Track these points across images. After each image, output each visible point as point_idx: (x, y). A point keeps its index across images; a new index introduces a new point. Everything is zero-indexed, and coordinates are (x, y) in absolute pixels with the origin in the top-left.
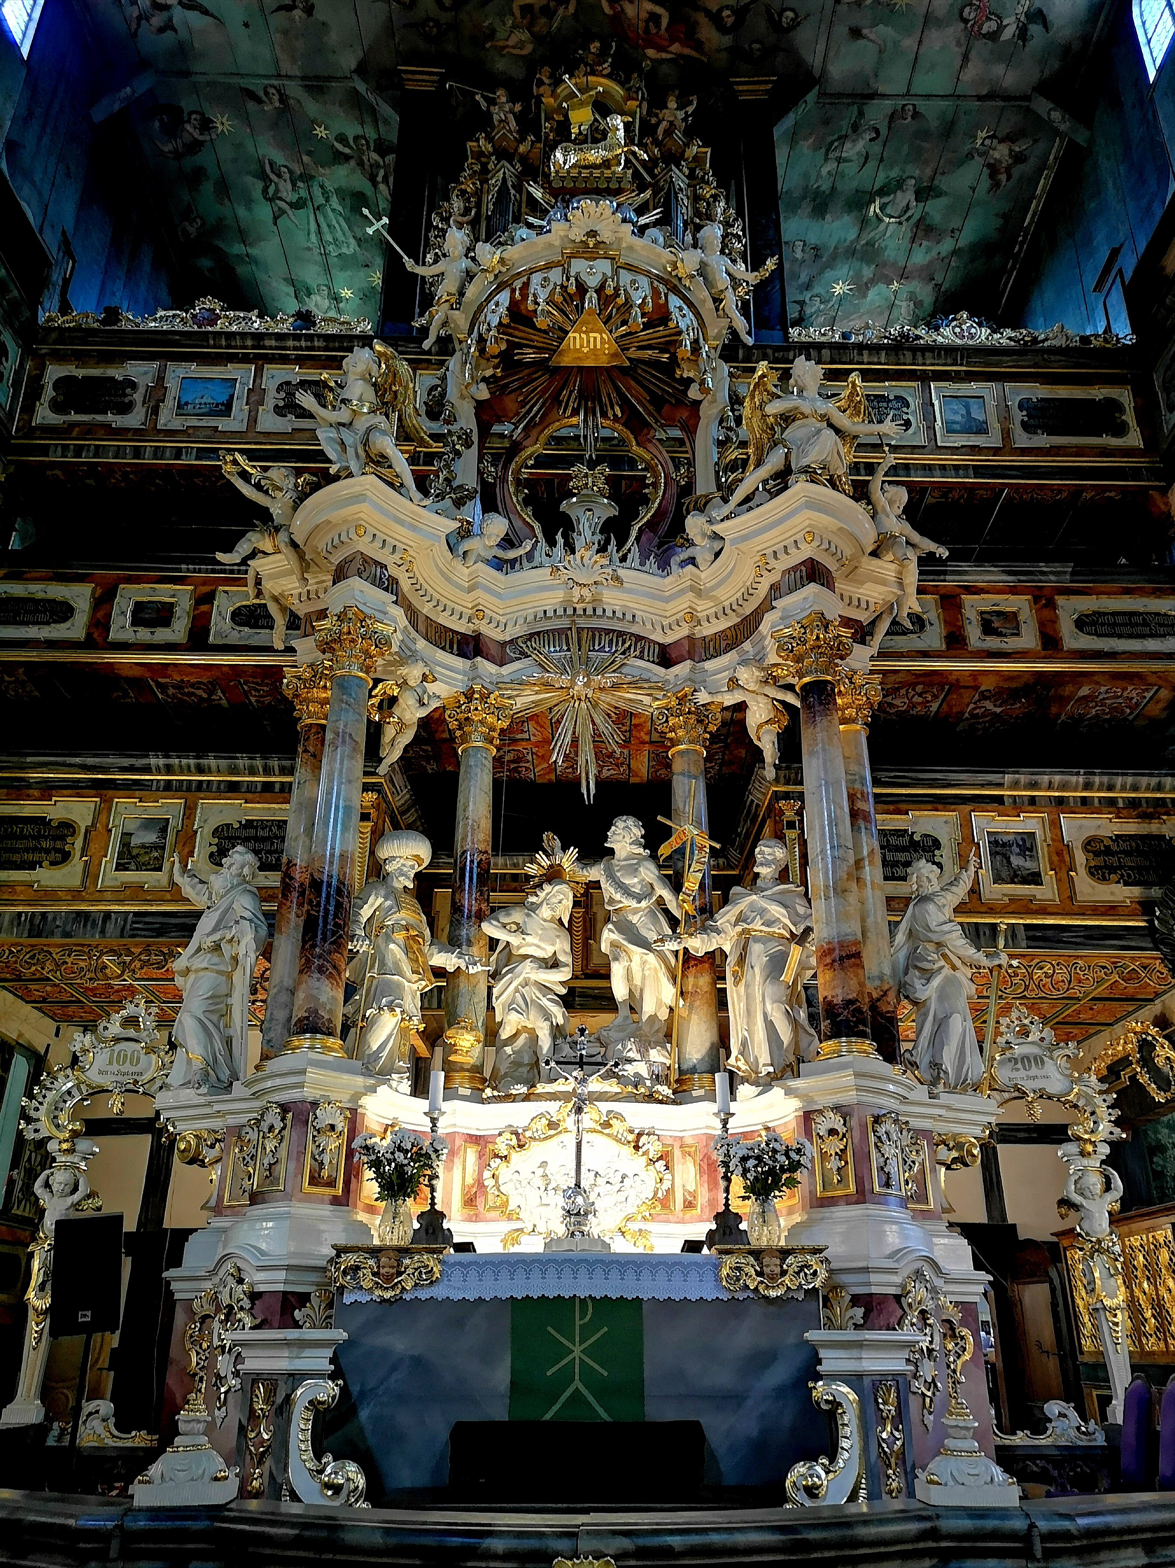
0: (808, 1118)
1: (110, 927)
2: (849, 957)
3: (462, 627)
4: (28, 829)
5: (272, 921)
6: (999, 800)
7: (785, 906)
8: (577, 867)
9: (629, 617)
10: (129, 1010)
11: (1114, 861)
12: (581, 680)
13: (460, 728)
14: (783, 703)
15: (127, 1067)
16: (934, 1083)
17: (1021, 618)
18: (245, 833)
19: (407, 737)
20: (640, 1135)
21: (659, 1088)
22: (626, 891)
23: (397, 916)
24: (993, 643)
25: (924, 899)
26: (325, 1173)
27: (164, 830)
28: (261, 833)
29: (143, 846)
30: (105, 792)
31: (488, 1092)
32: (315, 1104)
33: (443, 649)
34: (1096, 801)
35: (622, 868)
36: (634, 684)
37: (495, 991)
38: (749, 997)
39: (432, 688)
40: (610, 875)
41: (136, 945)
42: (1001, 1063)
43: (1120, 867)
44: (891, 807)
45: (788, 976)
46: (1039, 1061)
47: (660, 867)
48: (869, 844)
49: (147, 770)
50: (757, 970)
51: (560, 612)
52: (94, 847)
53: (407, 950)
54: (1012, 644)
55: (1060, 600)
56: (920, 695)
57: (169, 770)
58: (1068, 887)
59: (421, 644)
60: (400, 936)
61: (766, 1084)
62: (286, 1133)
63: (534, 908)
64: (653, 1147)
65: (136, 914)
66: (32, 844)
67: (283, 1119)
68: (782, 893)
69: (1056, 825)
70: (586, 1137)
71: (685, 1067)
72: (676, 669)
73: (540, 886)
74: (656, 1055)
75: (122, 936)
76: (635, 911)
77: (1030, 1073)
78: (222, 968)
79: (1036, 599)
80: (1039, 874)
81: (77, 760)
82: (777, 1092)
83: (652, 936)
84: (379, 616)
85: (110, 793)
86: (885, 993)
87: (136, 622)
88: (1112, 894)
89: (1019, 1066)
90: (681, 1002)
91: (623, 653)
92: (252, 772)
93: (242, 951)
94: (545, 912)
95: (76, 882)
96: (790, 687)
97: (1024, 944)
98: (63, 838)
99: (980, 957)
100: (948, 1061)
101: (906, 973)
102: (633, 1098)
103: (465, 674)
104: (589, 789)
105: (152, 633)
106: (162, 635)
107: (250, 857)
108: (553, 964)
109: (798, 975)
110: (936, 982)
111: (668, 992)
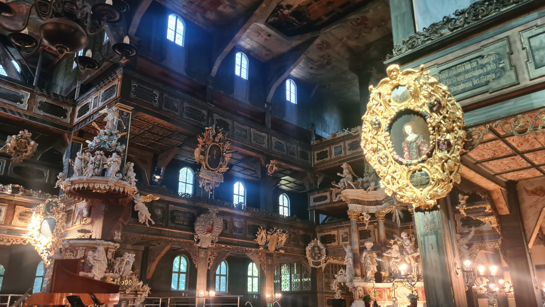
3: (374, 200)
15: (342, 279)
22: (406, 245)
23: (368, 255)
27: (347, 234)
29: (345, 237)
33: (371, 205)
35: (405, 240)
53: (371, 260)
63: (392, 249)
66: (330, 239)
67: (354, 289)
73: (393, 245)
76: (407, 248)
78: (349, 264)
83: (410, 253)
84: (355, 208)
93: (350, 262)
94: (395, 249)
108: (398, 258)
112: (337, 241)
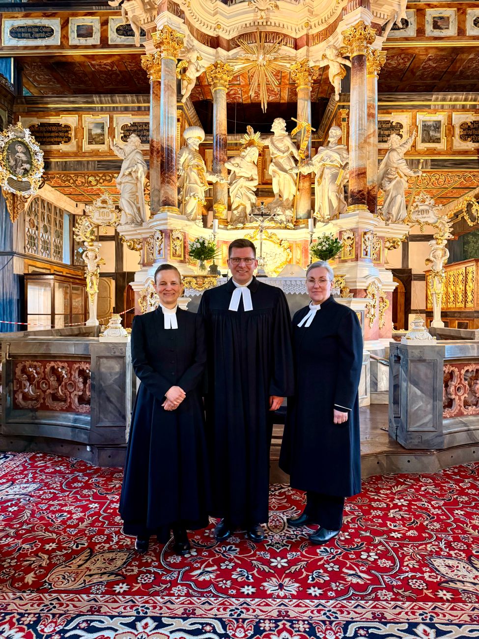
0: (341, 233)
1: (90, 167)
2: (361, 174)
3: (212, 33)
4: (54, 128)
5: (149, 164)
6: (429, 106)
7: (339, 154)
8: (260, 140)
9: (281, 26)
10: (103, 197)
11: (470, 132)
12: (261, 57)
13: (213, 80)
14: (344, 65)
15: (105, 217)
16: (388, 220)
17: (451, 20)
18: (133, 128)
19: (192, 86)
20: (282, 240)
21: (289, 224)
23: (193, 162)
24: (437, 33)
25: (393, 150)
26: (177, 253)
27: (103, 128)
28: (139, 128)
29: (96, 134)
30: (79, 112)
31: (229, 227)
32: (172, 231)
33: (204, 44)
34: (468, 106)
35: (277, 140)
36: (283, 58)
37: (231, 190)
38: (323, 190)
39: (201, 63)
40: (273, 143)
41: (100, 173)
42: (413, 212)
43: (472, 135)
44: (385, 111)
45: (338, 182)
46: (427, 211)
47: (292, 139)
48: (374, 128)
49: (93, 102)
50: (327, 180)
51: (252, 24)
52: (79, 135)
53: (199, 175)
54: (444, 33)
55: (469, 11)
56: (402, 59)
57: (101, 103)
58: (450, 143)
59: (196, 43)
60: (195, 170)
61: (326, 222)
62: (163, 240)
63: (243, 157)
64: (285, 244)
65: (99, 161)
66: (56, 134)
67: (162, 235)
68: (339, 149)
69: (450, 118)
70: (264, 241)
71: (298, 217)
72: (300, 51)
73: (246, 148)
74: (288, 212)
75: (95, 170)
76: (282, 158)
77: (424, 216)
78: (133, 182)
79: (459, 10)
80: (440, 139)
81: (66, 99)
82: (330, 225)
83: (287, 168)
84: (177, 29)
85: (81, 113)
86: (374, 188)
87: (79, 36)
88: (467, 146)
89: (420, 213)
90: (298, 193)
91: (279, 43)
92: (133, 102)
93: (139, 175)
94: (248, 159)
95: (75, 149)
96: (347, 58)
97: (430, 167)
98: (67, 131)
99: (411, 173)
100: (394, 211)
101: (382, 180)
102: (280, 228)
103: (213, 56)
104: (264, 107)
105: (86, 40)
106: (90, 41)
107: (138, 138)
108: (252, 180)
109: (342, 181)
110: (394, 182)
111: (294, 189)
112: (74, 142)
